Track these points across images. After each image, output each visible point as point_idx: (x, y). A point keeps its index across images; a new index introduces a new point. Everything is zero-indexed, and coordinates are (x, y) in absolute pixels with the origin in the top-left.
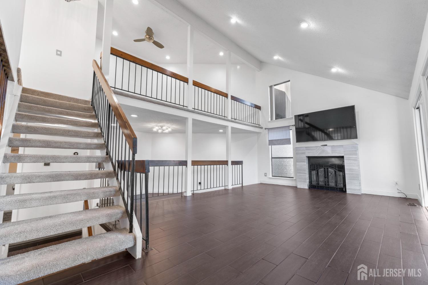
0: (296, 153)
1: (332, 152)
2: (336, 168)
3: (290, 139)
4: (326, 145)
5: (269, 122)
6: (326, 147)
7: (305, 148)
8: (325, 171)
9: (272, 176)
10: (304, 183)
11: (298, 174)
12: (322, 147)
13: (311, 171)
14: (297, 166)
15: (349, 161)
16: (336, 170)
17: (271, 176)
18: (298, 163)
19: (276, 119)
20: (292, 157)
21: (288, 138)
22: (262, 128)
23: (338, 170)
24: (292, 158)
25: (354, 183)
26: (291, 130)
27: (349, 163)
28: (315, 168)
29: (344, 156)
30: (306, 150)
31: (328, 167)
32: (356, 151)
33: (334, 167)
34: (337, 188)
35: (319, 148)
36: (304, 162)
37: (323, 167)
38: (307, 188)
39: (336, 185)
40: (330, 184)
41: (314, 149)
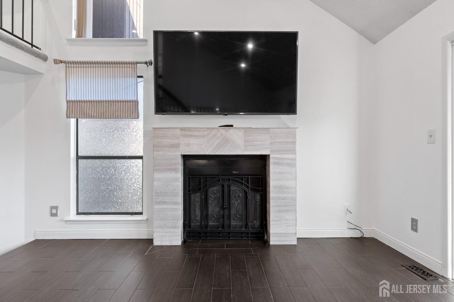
0: (154, 146)
1: (245, 146)
2: (248, 183)
3: (136, 102)
4: (232, 126)
5: (70, 40)
6: (231, 130)
7: (179, 130)
8: (223, 191)
9: (78, 213)
10: (172, 230)
11: (156, 207)
12: (223, 130)
13: (190, 195)
14: (155, 183)
15: (280, 167)
16: (248, 188)
17: (73, 215)
18: (157, 175)
19: (94, 36)
20: (141, 154)
21: (131, 98)
22: (45, 58)
23: (252, 189)
24: (141, 158)
25: (286, 220)
26: (142, 77)
27: (280, 172)
28: (200, 186)
29: (271, 156)
30: (181, 136)
31: (229, 180)
32: (294, 143)
33: (243, 182)
34: (248, 233)
35: (214, 132)
36: (175, 170)
37: (219, 181)
38: (179, 243)
39: (246, 225)
40: (233, 223)
41: (204, 136)
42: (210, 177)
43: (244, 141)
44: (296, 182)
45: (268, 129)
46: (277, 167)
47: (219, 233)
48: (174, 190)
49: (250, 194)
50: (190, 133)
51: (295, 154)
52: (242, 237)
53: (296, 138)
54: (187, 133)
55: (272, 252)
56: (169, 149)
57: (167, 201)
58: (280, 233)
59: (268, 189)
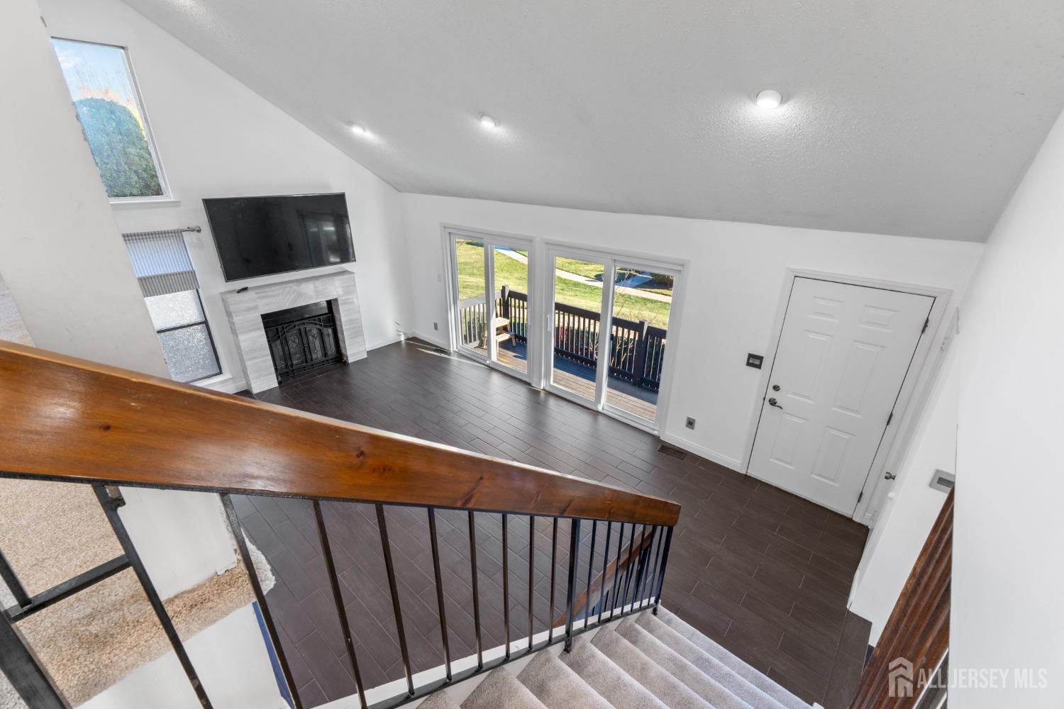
1: (316, 295)
2: (321, 322)
3: (192, 273)
6: (302, 285)
7: (254, 294)
8: (300, 334)
10: (268, 377)
11: (248, 363)
12: (295, 286)
15: (348, 305)
16: (321, 326)
18: (242, 337)
25: (357, 343)
27: (348, 310)
29: (339, 299)
31: (304, 324)
33: (317, 322)
34: (328, 360)
36: (259, 329)
37: (295, 328)
38: (276, 385)
39: (325, 355)
40: (314, 356)
41: (279, 295)
43: (316, 292)
44: (360, 315)
46: (345, 305)
47: (304, 367)
48: (261, 345)
49: (324, 330)
52: (324, 366)
54: (262, 295)
55: (352, 370)
56: (249, 312)
57: (257, 356)
59: (338, 323)
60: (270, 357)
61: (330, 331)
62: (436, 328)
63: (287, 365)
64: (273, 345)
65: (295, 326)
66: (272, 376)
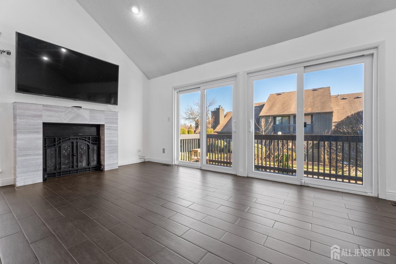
1: (90, 119)
2: (90, 140)
4: (81, 107)
6: (80, 111)
7: (42, 106)
8: (73, 146)
10: (36, 173)
12: (76, 110)
15: (110, 131)
16: (90, 143)
18: (20, 136)
23: (92, 143)
25: (113, 157)
27: (110, 134)
28: (55, 143)
29: (105, 125)
30: (43, 110)
31: (77, 139)
32: (117, 119)
33: (87, 139)
34: (90, 168)
35: (69, 110)
36: (37, 132)
37: (70, 140)
38: (41, 180)
39: (88, 164)
40: (79, 164)
41: (62, 112)
42: (62, 137)
43: (90, 117)
44: (118, 138)
45: (104, 111)
46: (108, 131)
47: (70, 171)
48: (36, 146)
49: (91, 146)
50: (51, 109)
51: (118, 124)
52: (86, 171)
53: (118, 117)
54: (48, 108)
56: (33, 118)
57: (30, 153)
58: (110, 164)
59: (102, 143)
60: (41, 157)
61: (95, 148)
62: (164, 152)
63: (56, 167)
64: (48, 151)
65: (70, 139)
66: (39, 172)
